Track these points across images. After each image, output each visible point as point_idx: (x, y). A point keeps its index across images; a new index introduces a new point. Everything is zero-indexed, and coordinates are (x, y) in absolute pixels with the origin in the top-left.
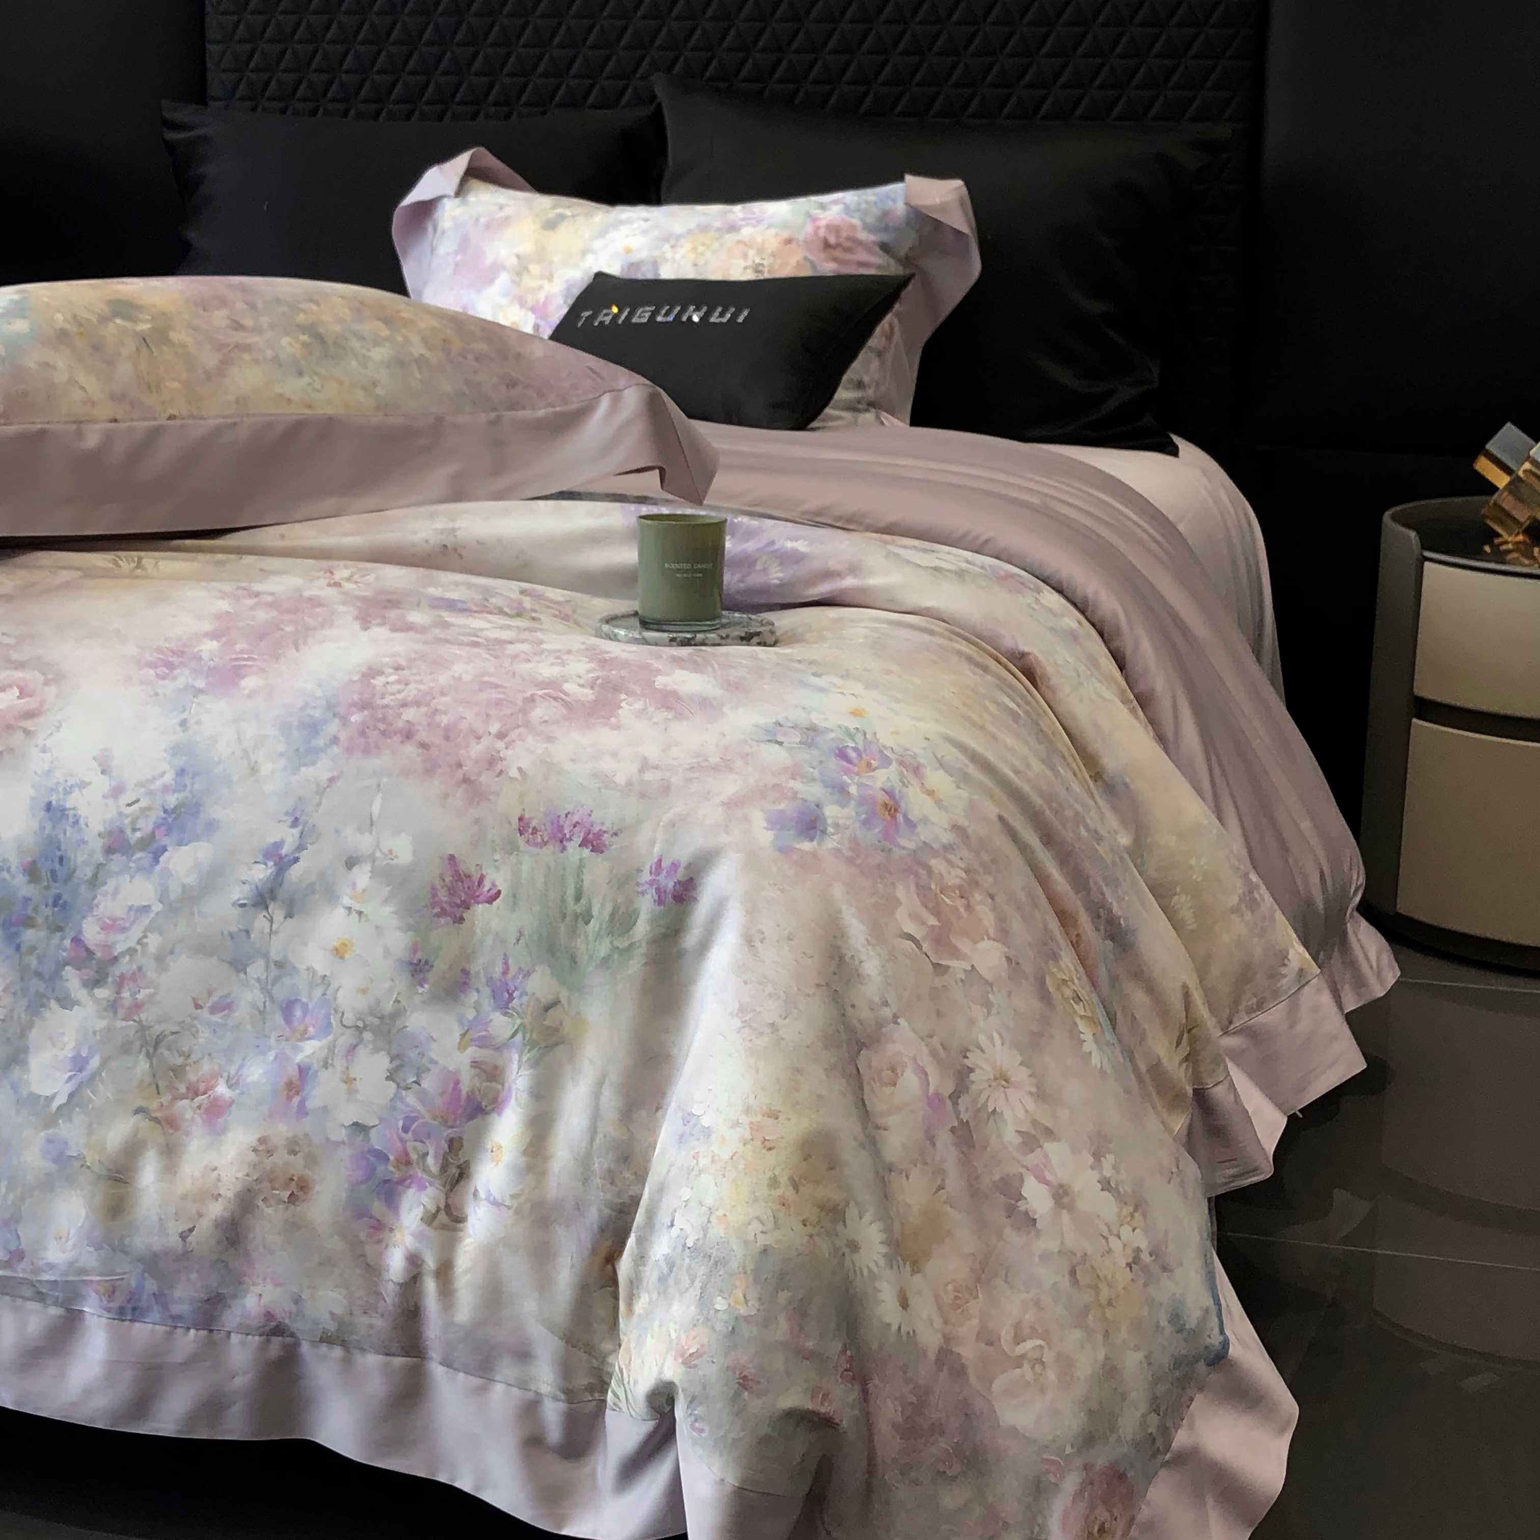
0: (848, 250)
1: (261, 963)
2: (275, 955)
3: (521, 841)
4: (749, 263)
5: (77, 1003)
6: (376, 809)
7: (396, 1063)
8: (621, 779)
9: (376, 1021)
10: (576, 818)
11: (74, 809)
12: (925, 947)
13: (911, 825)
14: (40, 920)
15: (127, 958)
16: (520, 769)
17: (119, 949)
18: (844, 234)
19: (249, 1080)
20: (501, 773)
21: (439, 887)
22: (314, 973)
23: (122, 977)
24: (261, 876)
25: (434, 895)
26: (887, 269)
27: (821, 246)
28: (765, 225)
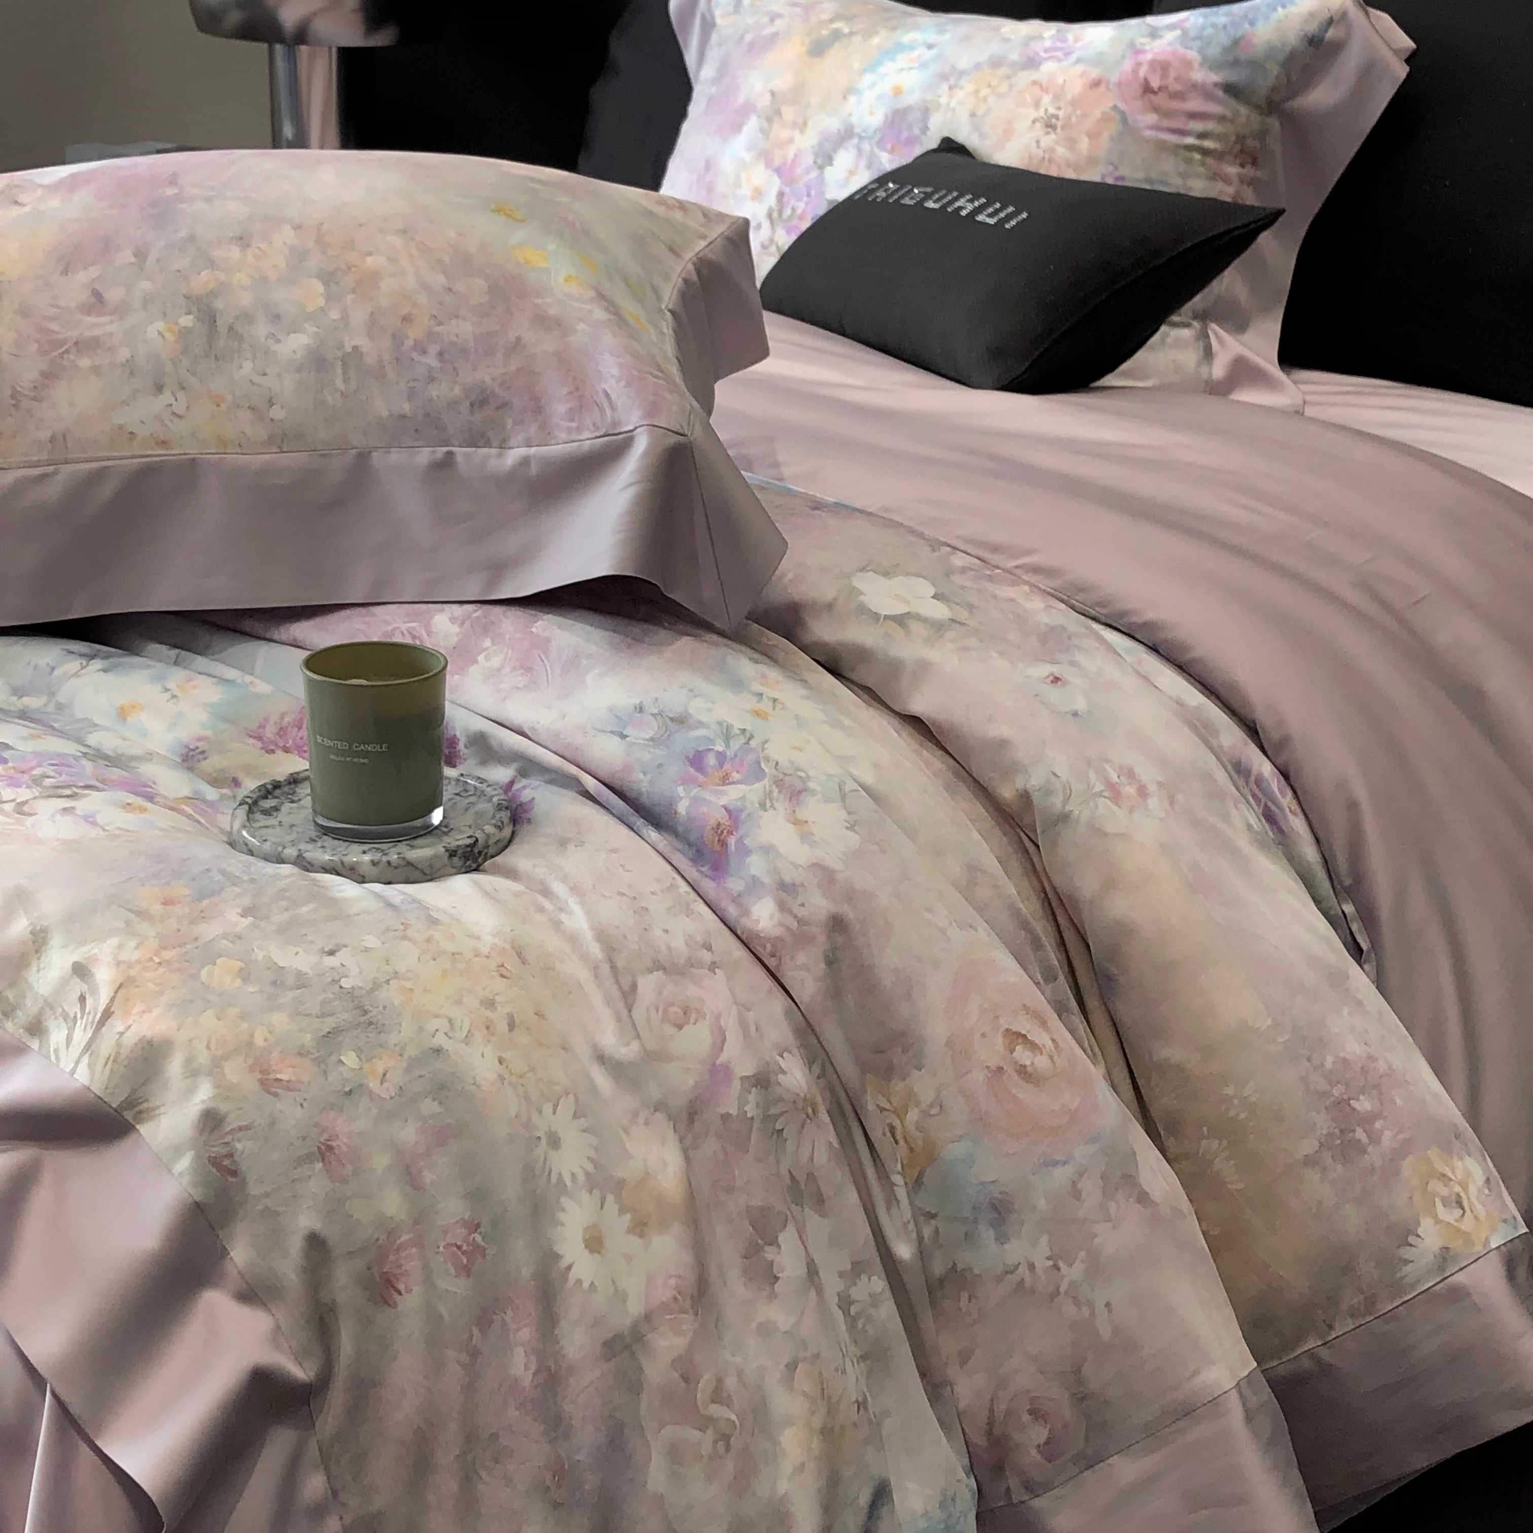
0: (1174, 96)
4: (1042, 112)
18: (1173, 74)
26: (1232, 121)
27: (1139, 91)
28: (1074, 57)
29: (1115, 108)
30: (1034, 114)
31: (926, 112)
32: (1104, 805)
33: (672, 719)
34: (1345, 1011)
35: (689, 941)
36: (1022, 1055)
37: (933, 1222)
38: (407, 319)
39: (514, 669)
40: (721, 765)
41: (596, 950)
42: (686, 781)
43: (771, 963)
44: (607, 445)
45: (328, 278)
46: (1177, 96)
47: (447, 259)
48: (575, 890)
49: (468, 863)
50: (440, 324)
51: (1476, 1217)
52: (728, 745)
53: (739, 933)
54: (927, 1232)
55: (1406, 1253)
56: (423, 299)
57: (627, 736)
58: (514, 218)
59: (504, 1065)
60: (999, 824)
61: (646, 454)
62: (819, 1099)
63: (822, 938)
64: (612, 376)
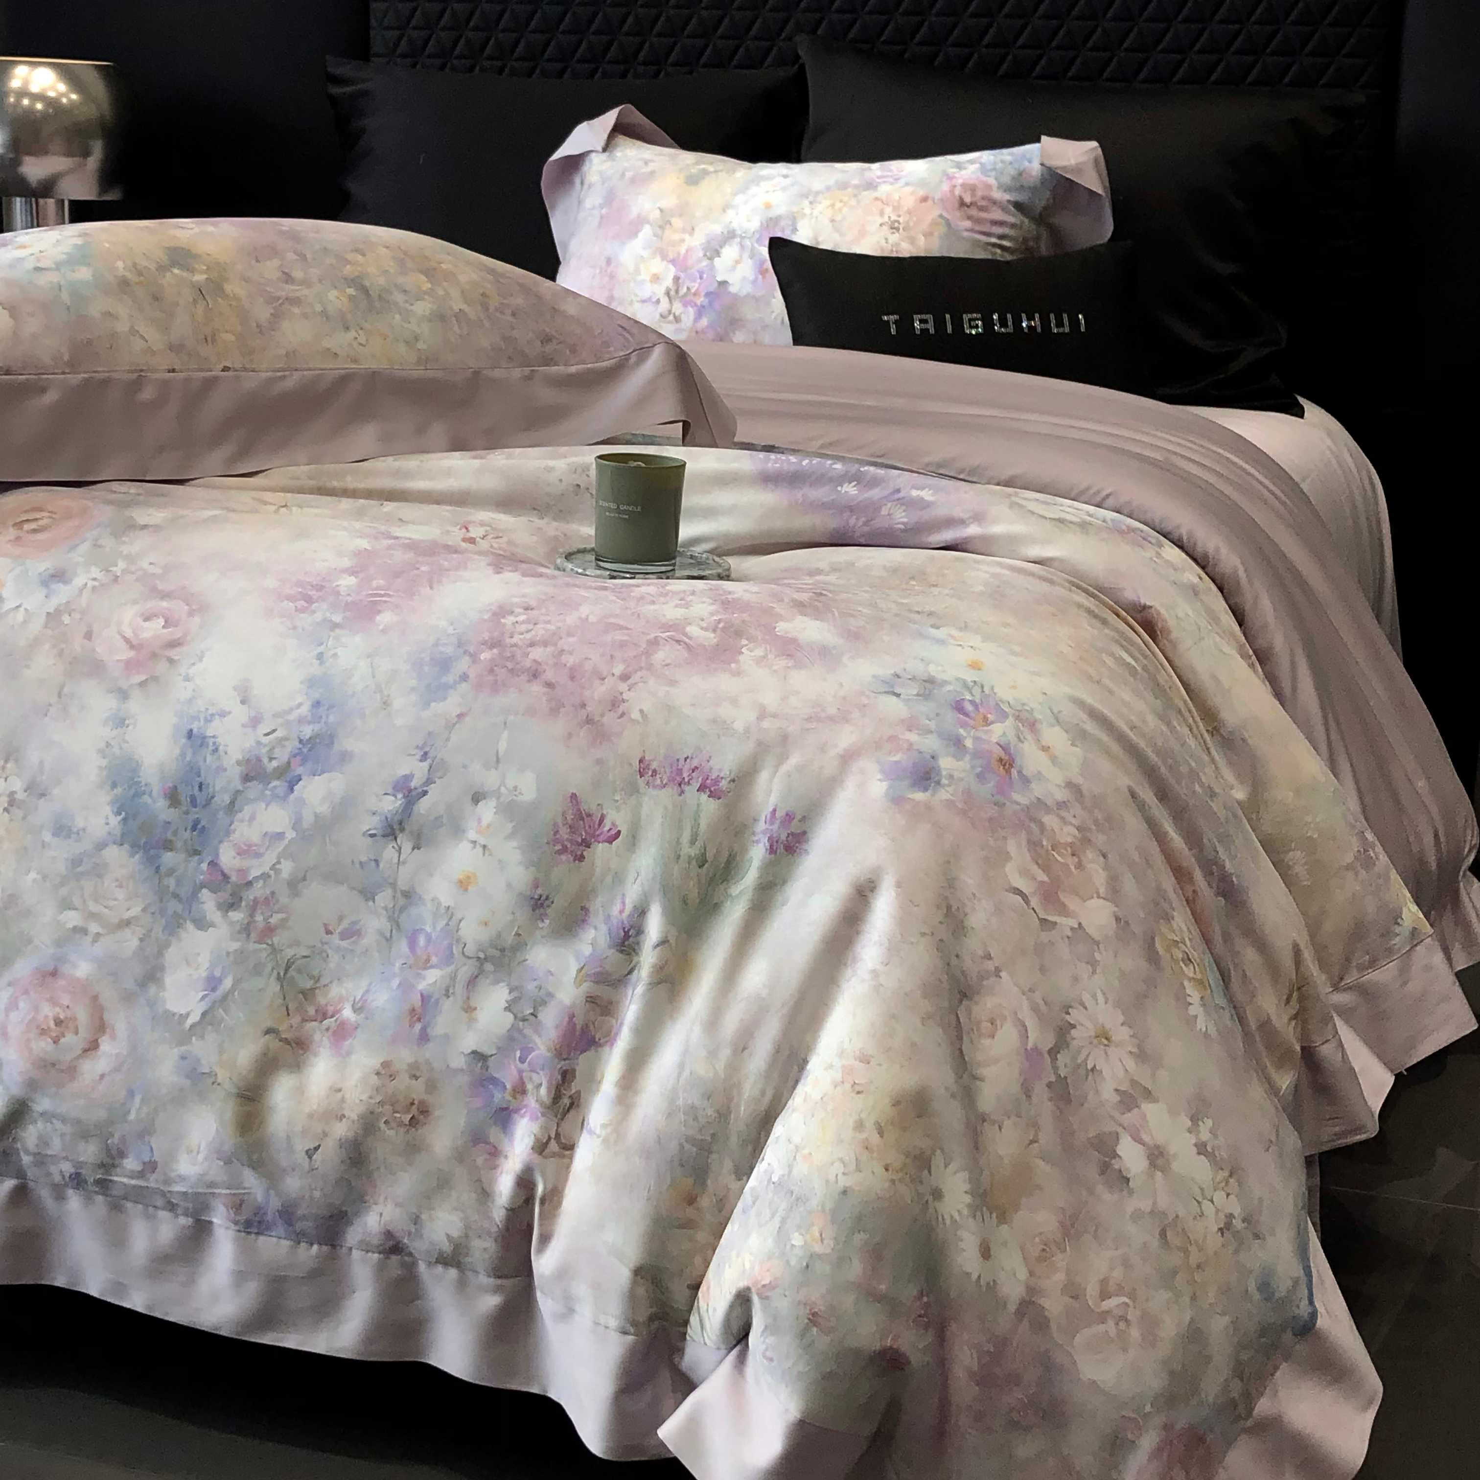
0: (982, 209)
1: (389, 892)
2: (402, 885)
3: (641, 782)
4: (886, 219)
5: (212, 925)
6: (502, 746)
7: (515, 994)
8: (739, 726)
9: (497, 953)
10: (695, 763)
11: (214, 737)
12: (1034, 902)
13: (1026, 781)
14: (179, 844)
15: (261, 883)
16: (641, 711)
17: (254, 873)
18: (979, 193)
19: (374, 1004)
20: (623, 715)
21: (561, 825)
22: (439, 904)
23: (256, 901)
24: (390, 808)
25: (556, 833)
26: (1020, 228)
27: (957, 205)
29: (941, 216)
31: (794, 220)
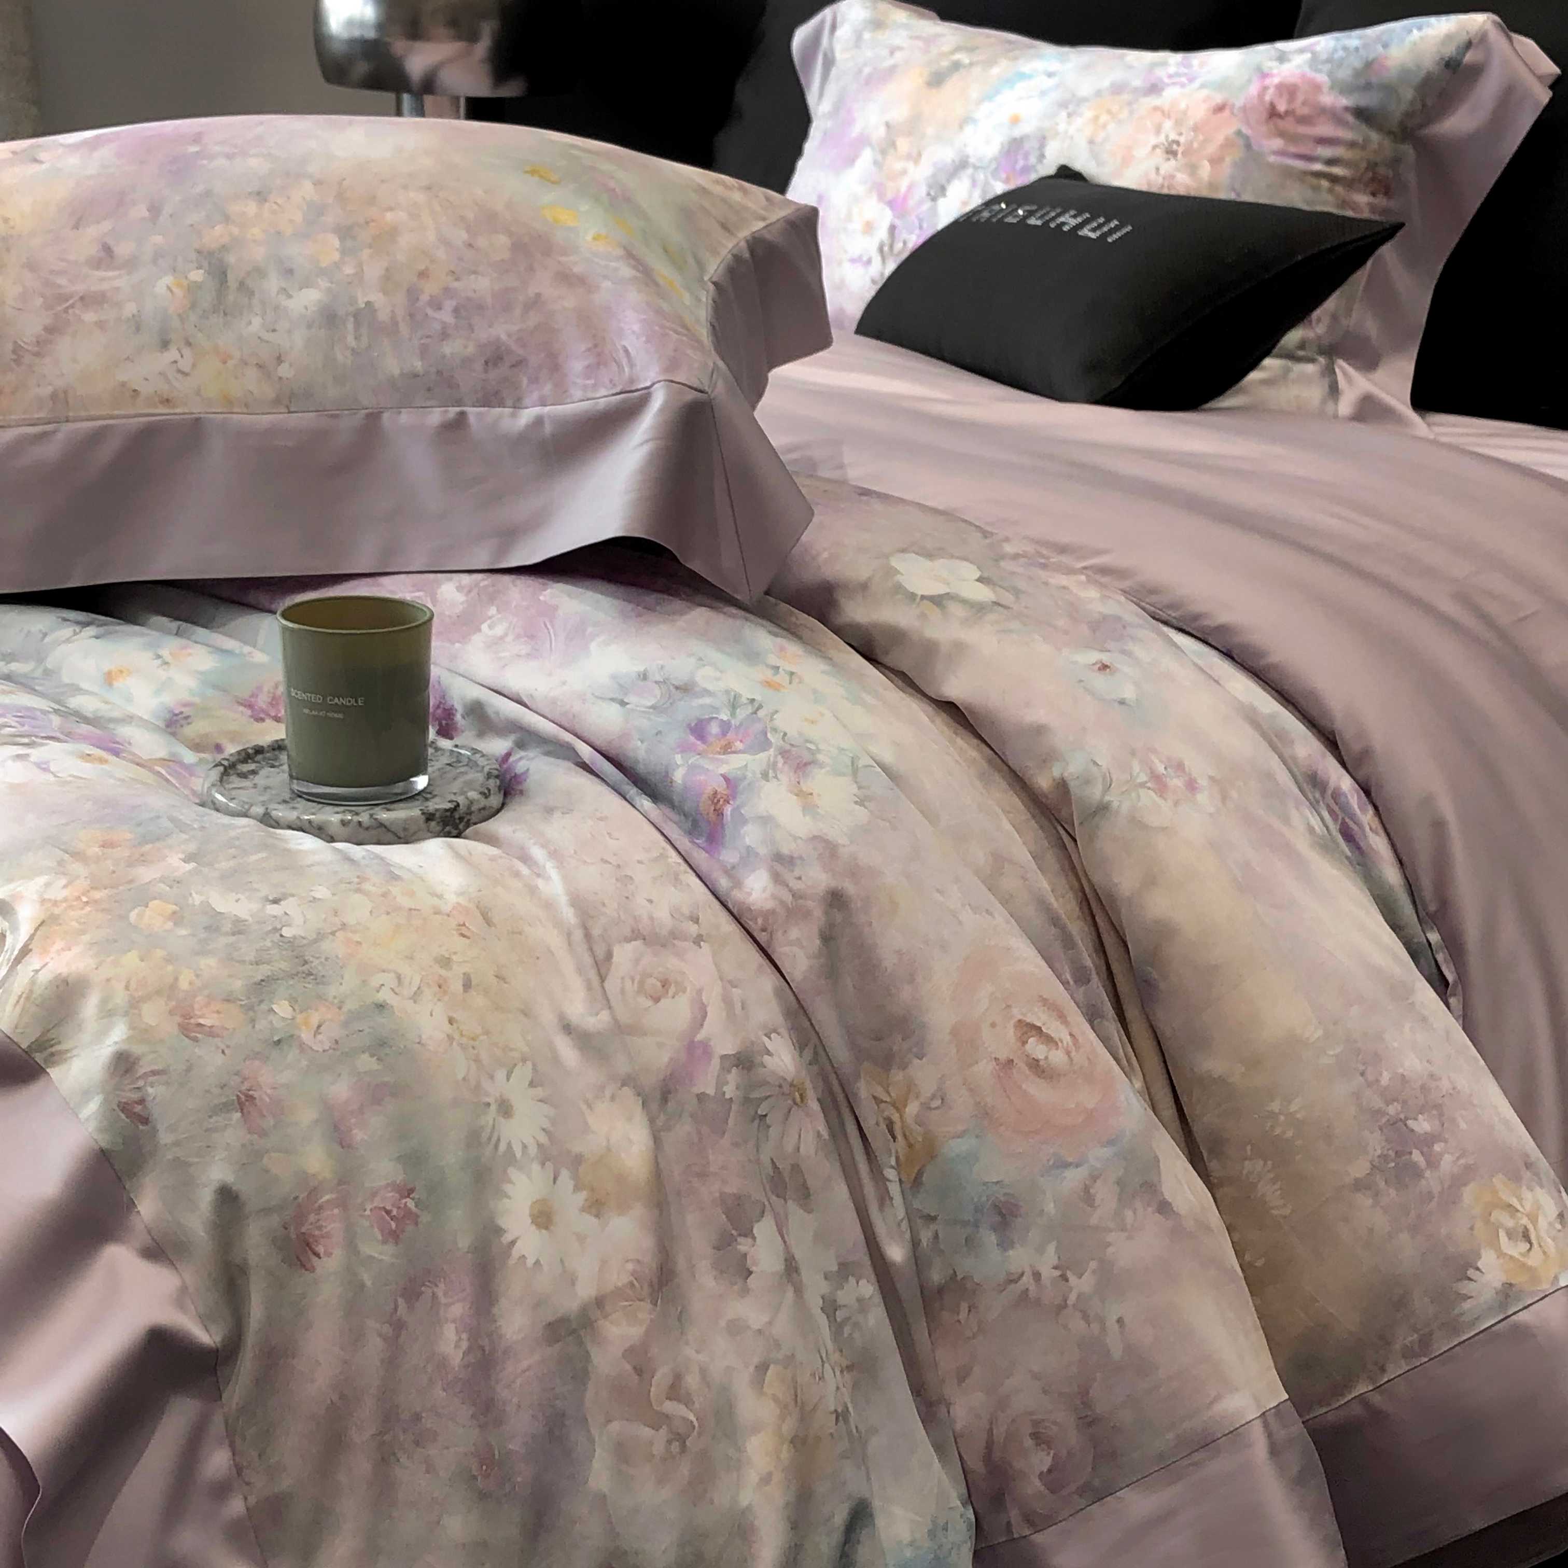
4: (1162, 138)
18: (1301, 97)
26: (1363, 147)
27: (1265, 115)
28: (1197, 84)
29: (1239, 133)
30: (1153, 140)
31: (1042, 141)
32: (1148, 797)
33: (677, 688)
34: (1407, 1026)
35: (675, 913)
36: (1037, 1049)
37: (933, 1227)
38: (423, 274)
39: (518, 637)
40: (724, 733)
41: (569, 915)
42: (685, 749)
43: (762, 938)
44: (624, 401)
45: (345, 232)
46: (1304, 120)
47: (470, 215)
48: (555, 854)
49: (448, 829)
50: (457, 279)
51: (1545, 1253)
52: (733, 714)
53: (730, 906)
54: (925, 1236)
55: (1466, 1288)
56: (441, 254)
57: (627, 704)
58: (549, 180)
59: (455, 1025)
60: (1034, 817)
61: (661, 410)
62: (808, 1085)
63: (818, 912)
64: (634, 332)
